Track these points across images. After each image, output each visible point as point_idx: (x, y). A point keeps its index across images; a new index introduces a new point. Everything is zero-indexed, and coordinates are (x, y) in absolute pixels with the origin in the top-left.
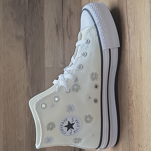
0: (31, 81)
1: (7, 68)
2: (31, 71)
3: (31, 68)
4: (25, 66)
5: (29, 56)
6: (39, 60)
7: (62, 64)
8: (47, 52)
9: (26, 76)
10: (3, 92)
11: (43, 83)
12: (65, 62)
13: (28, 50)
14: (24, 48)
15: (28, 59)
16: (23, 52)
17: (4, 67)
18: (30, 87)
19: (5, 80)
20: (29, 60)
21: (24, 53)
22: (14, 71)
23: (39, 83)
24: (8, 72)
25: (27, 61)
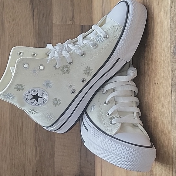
0: (38, 38)
1: (12, 23)
2: (38, 27)
3: (38, 24)
4: (32, 21)
5: (36, 11)
6: (47, 16)
7: (71, 21)
8: (55, 8)
9: (33, 32)
10: (9, 48)
11: (51, 40)
12: (74, 19)
13: (34, 4)
14: (30, 2)
15: (34, 14)
16: (29, 6)
17: (9, 22)
18: (37, 44)
19: (10, 36)
20: (36, 15)
21: (31, 7)
22: (20, 26)
23: (46, 40)
24: (13, 27)
25: (34, 16)
